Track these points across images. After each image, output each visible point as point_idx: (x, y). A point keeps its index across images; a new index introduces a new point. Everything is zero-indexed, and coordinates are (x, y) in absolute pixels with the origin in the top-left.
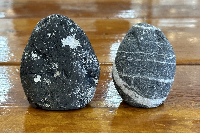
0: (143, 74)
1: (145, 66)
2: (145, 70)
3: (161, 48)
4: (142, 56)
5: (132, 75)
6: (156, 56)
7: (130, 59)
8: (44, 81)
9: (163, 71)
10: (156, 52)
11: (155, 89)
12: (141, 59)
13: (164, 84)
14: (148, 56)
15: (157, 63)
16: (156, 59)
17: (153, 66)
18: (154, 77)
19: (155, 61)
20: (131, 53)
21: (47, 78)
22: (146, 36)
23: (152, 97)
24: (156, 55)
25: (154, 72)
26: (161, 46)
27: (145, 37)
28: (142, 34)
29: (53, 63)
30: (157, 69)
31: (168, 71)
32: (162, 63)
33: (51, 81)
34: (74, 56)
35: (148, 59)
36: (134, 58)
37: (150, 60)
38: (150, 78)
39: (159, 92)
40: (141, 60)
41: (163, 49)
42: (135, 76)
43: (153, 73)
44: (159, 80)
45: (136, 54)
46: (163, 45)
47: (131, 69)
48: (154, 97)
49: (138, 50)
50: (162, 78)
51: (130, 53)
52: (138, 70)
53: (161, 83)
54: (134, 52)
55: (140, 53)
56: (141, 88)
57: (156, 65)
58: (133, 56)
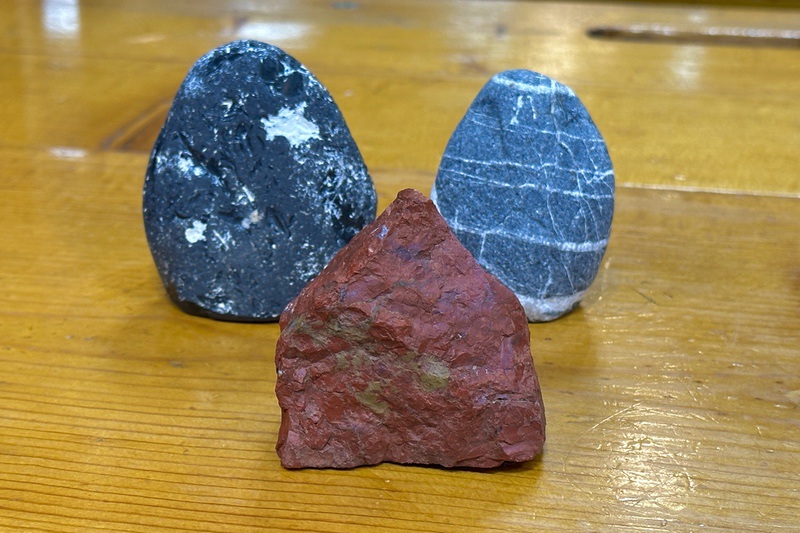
0: (512, 227)
1: (518, 203)
2: (518, 215)
3: (569, 150)
4: (512, 172)
5: (480, 227)
6: (554, 174)
7: (476, 179)
8: (214, 239)
9: (572, 217)
10: (553, 161)
11: (548, 272)
12: (510, 181)
13: (574, 255)
14: (528, 173)
15: (556, 194)
16: (552, 183)
17: (544, 202)
18: (545, 236)
19: (548, 188)
20: (479, 164)
21: (223, 229)
22: (525, 113)
23: (539, 294)
24: (553, 171)
25: (546, 221)
26: (572, 143)
27: (522, 118)
28: (514, 109)
29: (240, 188)
30: (555, 213)
31: (589, 220)
32: (570, 196)
33: (234, 238)
34: (301, 166)
35: (530, 182)
36: (489, 178)
37: (533, 185)
38: (532, 239)
39: (561, 279)
40: (507, 185)
41: (576, 152)
42: (489, 232)
43: (541, 223)
44: (559, 244)
45: (493, 166)
46: (577, 141)
47: (477, 211)
48: (544, 292)
49: (500, 156)
50: (568, 240)
51: (478, 162)
52: (500, 213)
53: (564, 252)
54: (488, 160)
55: (505, 163)
56: (507, 268)
57: (551, 201)
58: (485, 173)
